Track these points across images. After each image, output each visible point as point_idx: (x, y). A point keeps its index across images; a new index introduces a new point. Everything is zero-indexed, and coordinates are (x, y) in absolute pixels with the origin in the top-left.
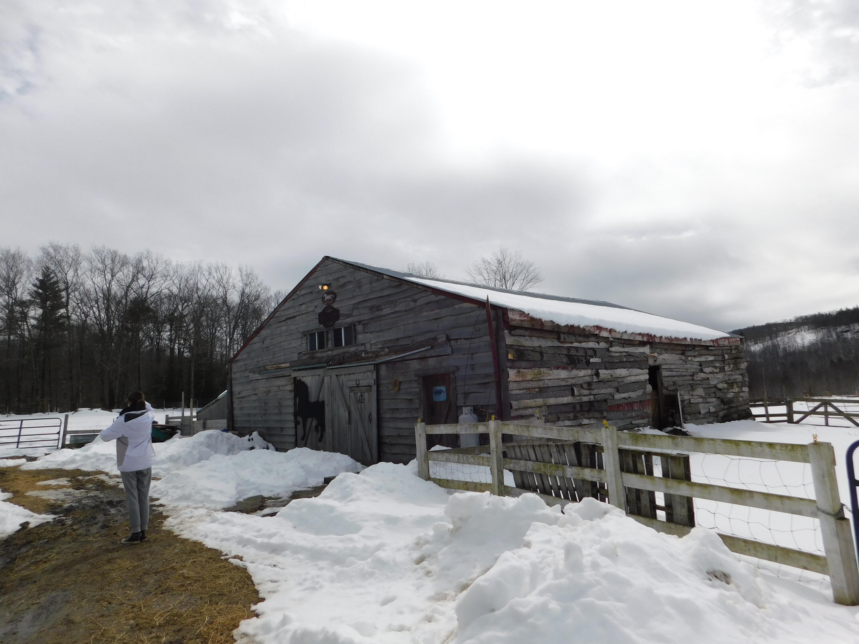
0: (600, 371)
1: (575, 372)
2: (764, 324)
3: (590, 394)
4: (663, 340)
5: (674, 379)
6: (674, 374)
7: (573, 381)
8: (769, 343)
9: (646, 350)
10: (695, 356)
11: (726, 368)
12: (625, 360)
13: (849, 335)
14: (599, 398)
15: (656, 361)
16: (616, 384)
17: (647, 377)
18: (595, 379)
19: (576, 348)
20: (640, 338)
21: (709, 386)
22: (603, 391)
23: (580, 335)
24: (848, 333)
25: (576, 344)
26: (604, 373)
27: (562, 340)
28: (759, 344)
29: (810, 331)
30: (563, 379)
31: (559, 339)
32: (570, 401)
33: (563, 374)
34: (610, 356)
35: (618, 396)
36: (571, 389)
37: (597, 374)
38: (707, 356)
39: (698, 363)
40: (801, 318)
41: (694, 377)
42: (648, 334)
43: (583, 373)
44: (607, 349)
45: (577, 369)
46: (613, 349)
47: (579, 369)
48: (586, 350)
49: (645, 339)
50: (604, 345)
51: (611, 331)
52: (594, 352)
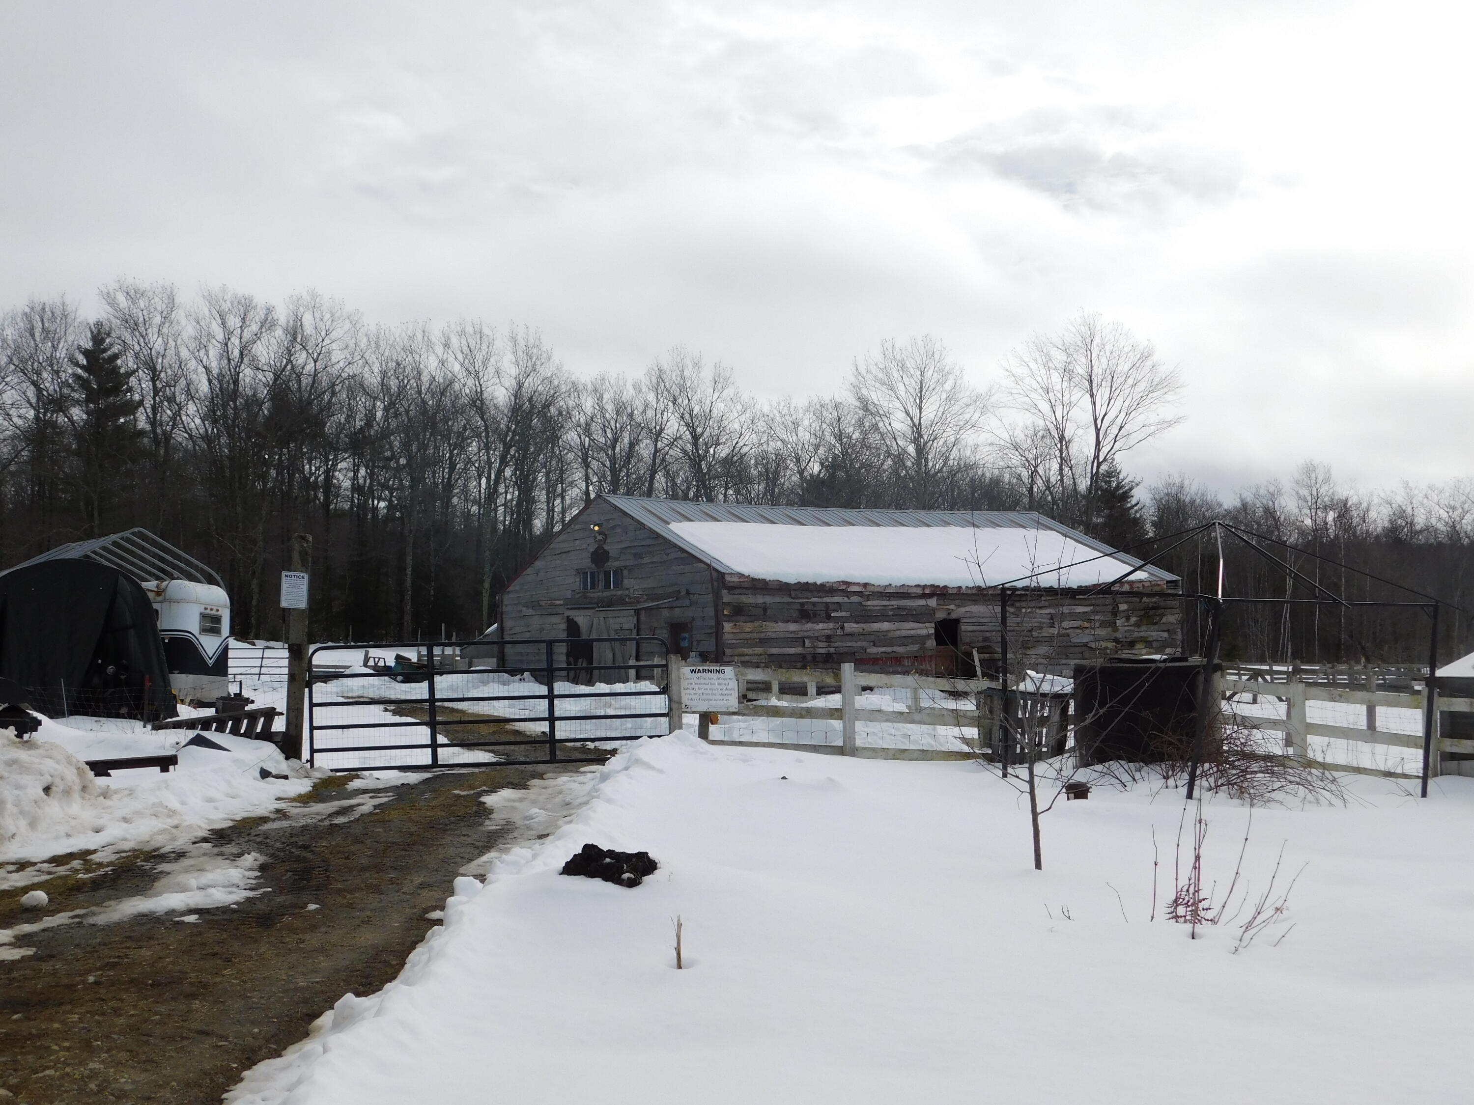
0: (846, 625)
1: (810, 626)
3: (829, 646)
4: (964, 590)
5: (988, 634)
6: (986, 628)
7: (806, 634)
9: (933, 602)
10: (1040, 608)
11: (1119, 623)
12: (891, 613)
14: (842, 650)
15: (949, 614)
16: (872, 638)
17: (932, 631)
18: (839, 632)
19: (814, 604)
20: (919, 591)
21: (1069, 644)
22: (849, 644)
23: (819, 591)
25: (814, 600)
26: (850, 627)
27: (793, 596)
30: (792, 632)
31: (790, 595)
32: (800, 652)
33: (792, 627)
34: (866, 610)
35: (873, 650)
36: (802, 641)
37: (842, 628)
38: (1074, 607)
39: (1050, 616)
41: (1034, 633)
42: (932, 586)
43: (821, 626)
44: (860, 604)
45: (813, 623)
46: (869, 603)
47: (817, 622)
48: (827, 604)
49: (927, 591)
50: (855, 599)
51: (865, 585)
52: (839, 606)
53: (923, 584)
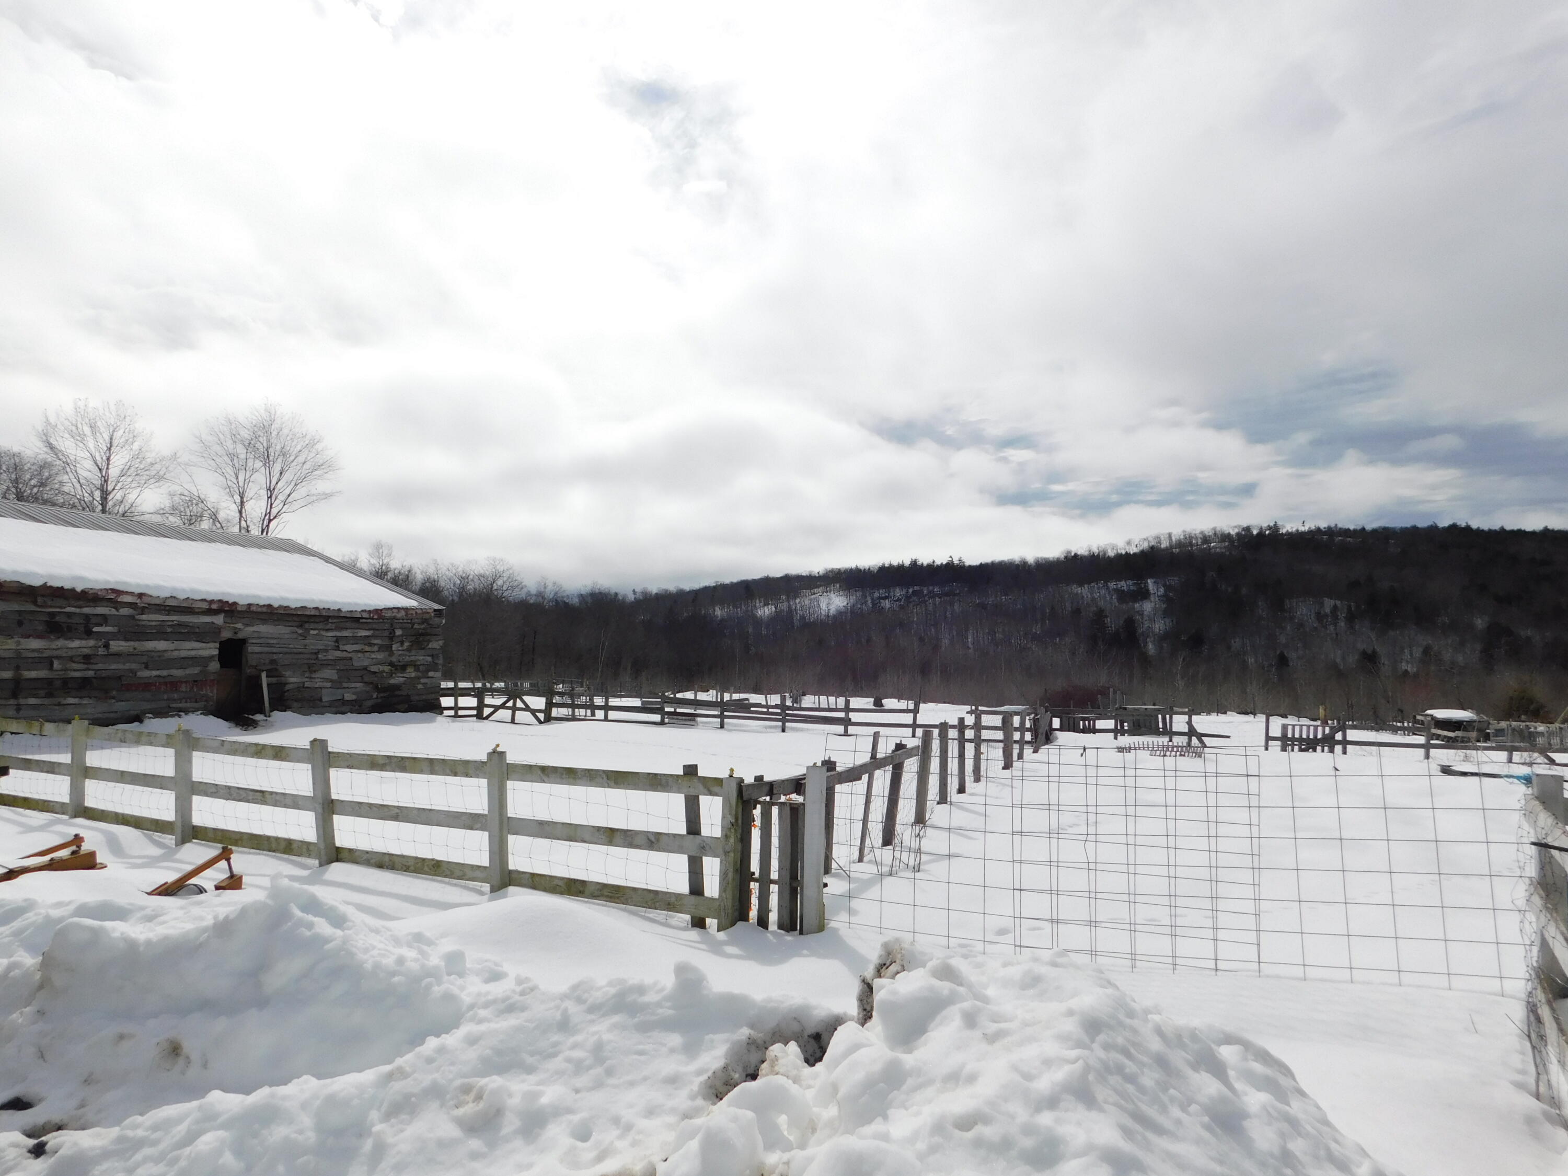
0: (111, 643)
1: (60, 643)
2: (779, 574)
3: (88, 669)
4: (254, 609)
5: (275, 657)
6: (274, 650)
7: (55, 653)
8: (784, 606)
9: (219, 620)
10: (328, 630)
11: (394, 647)
12: (169, 630)
13: (887, 604)
14: (104, 674)
15: (236, 633)
16: (145, 659)
17: (216, 652)
18: (101, 651)
19: (69, 615)
20: (205, 606)
21: (352, 667)
22: (113, 667)
23: (79, 599)
24: (887, 601)
25: (68, 609)
26: (117, 646)
27: (39, 603)
28: (770, 607)
29: (841, 593)
30: (33, 650)
31: (35, 603)
32: (44, 676)
33: (35, 644)
34: (138, 625)
35: (146, 673)
36: (48, 662)
37: (107, 646)
38: (356, 631)
39: (335, 638)
40: (832, 571)
41: (319, 656)
42: (220, 601)
43: (76, 643)
44: (132, 617)
45: (66, 639)
46: (144, 617)
47: (71, 639)
48: (87, 617)
49: (214, 606)
50: (125, 611)
51: (141, 595)
52: (104, 619)
53: (209, 598)
